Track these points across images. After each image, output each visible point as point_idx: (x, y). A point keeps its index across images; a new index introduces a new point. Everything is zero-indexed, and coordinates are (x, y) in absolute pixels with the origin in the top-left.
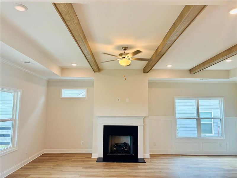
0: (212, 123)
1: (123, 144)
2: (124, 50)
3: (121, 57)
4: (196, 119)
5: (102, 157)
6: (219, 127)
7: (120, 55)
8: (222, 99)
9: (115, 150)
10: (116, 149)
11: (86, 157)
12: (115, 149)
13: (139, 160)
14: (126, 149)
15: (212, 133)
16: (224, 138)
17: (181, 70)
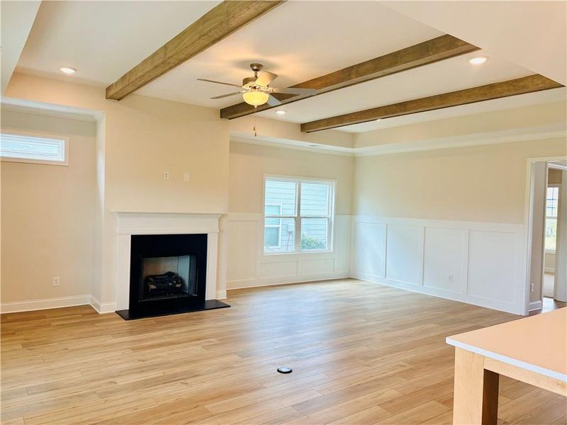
0: (280, 226)
1: (166, 274)
2: (255, 70)
3: (246, 87)
4: (295, 218)
5: (128, 308)
6: (290, 233)
7: (246, 81)
8: (334, 183)
9: (152, 290)
10: (155, 287)
11: (84, 315)
12: (153, 287)
13: (207, 306)
14: (177, 286)
15: (277, 245)
16: (332, 250)
17: (288, 123)
